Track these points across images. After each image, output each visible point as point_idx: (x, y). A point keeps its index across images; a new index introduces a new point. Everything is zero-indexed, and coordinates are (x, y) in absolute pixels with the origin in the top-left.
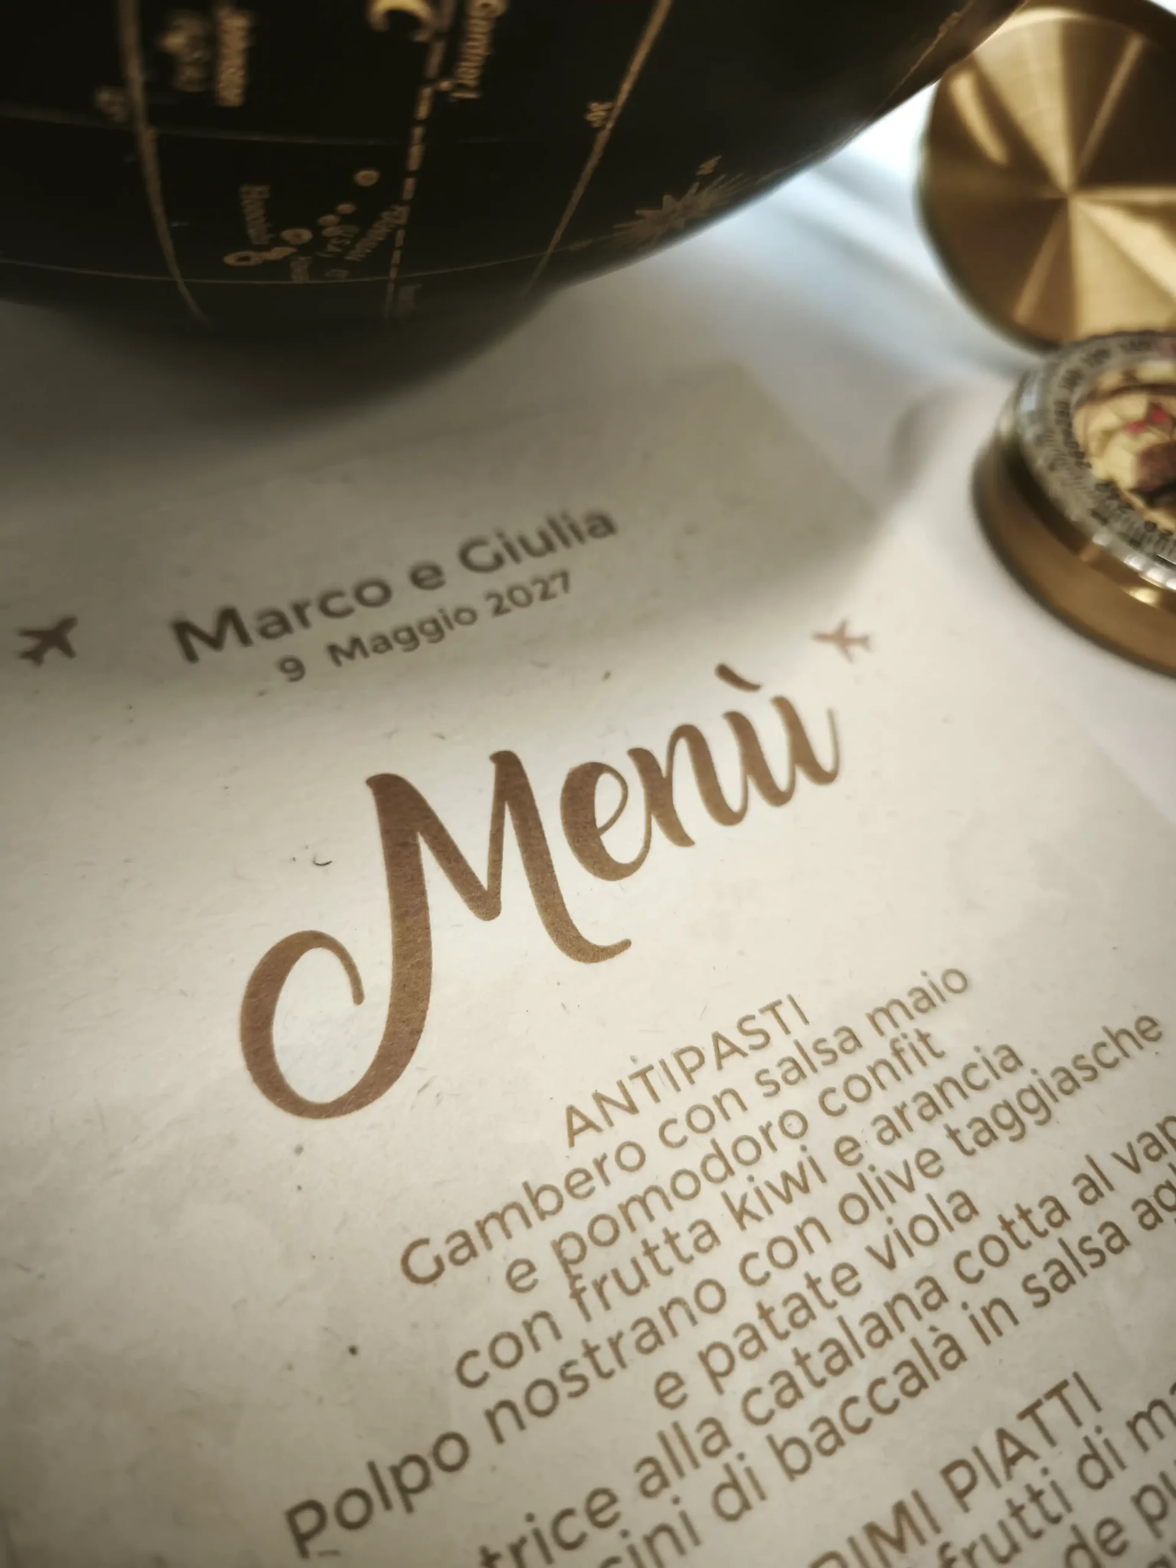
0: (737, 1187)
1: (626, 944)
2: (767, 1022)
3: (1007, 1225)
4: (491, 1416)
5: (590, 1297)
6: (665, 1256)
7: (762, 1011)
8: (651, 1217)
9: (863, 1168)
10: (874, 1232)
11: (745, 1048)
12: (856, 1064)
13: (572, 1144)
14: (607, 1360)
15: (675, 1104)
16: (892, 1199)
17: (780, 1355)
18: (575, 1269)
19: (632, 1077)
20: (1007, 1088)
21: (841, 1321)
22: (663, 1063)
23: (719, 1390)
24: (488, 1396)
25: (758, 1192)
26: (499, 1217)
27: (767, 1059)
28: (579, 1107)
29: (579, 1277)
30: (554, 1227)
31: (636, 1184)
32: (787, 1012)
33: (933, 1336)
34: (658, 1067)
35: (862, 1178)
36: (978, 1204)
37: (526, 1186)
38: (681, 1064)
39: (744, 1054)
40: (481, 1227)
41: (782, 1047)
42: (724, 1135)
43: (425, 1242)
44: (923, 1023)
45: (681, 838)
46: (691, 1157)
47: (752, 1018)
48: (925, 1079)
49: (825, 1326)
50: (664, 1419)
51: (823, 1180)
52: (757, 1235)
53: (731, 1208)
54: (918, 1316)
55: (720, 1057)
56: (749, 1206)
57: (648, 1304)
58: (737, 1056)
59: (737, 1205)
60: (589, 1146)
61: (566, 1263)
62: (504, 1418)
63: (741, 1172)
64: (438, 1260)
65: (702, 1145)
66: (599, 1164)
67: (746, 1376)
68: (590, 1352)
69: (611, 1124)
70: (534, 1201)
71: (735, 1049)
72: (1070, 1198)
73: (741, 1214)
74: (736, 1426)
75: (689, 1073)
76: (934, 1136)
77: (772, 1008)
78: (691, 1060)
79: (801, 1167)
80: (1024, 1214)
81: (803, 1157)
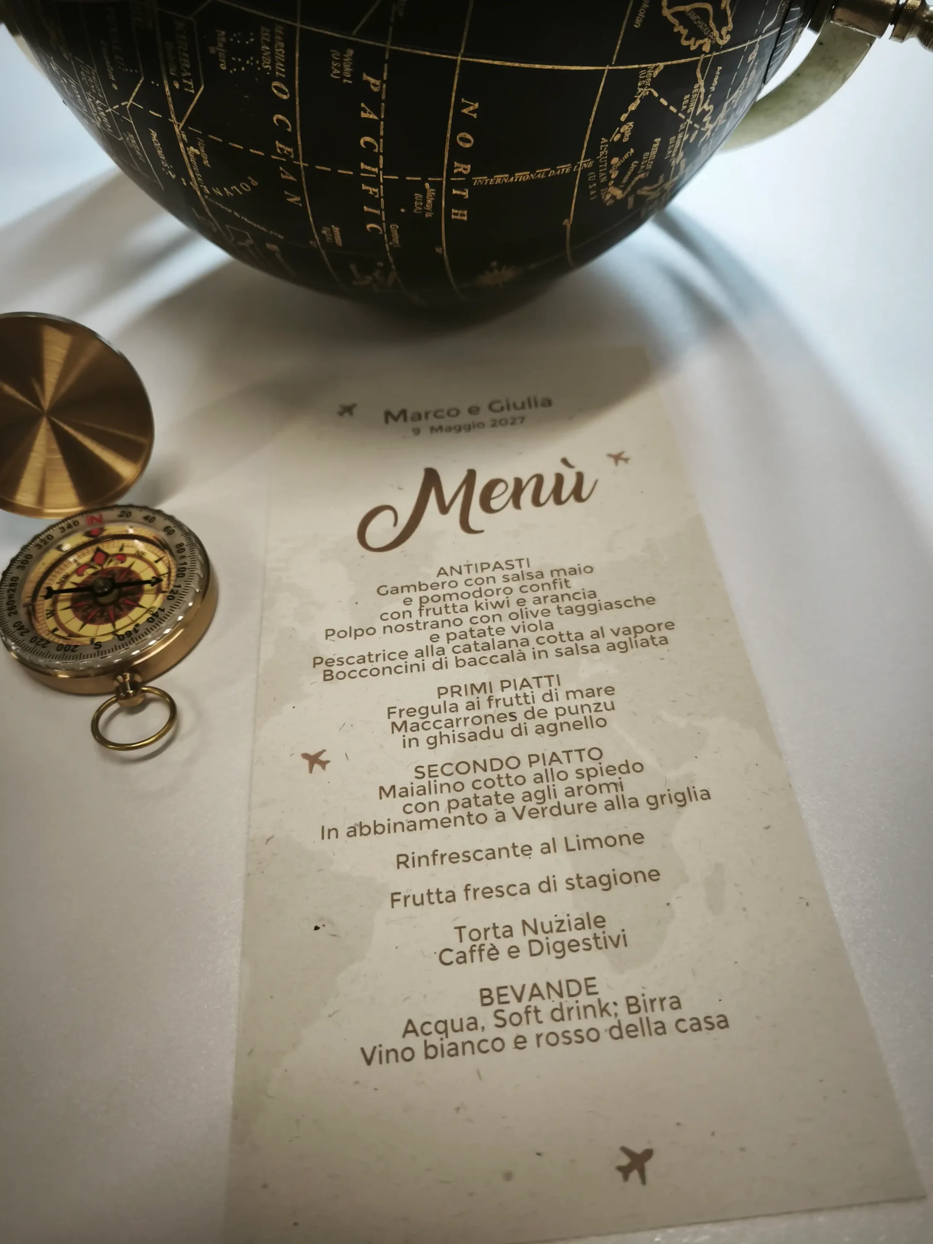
0: (479, 601)
1: (482, 531)
2: (516, 564)
3: (561, 635)
4: (384, 628)
5: (424, 612)
6: (450, 610)
7: (516, 560)
8: (451, 600)
9: (523, 608)
10: (516, 623)
11: (504, 568)
12: (539, 582)
13: (438, 576)
14: (421, 626)
15: (474, 575)
16: (527, 617)
17: (470, 641)
18: (423, 604)
19: (465, 566)
20: (586, 602)
21: (493, 639)
22: (476, 565)
23: (448, 643)
24: (386, 623)
25: (487, 603)
26: (408, 587)
27: (510, 573)
28: (445, 568)
29: (423, 606)
30: (422, 594)
31: (451, 591)
32: (524, 563)
33: (519, 652)
34: (474, 565)
35: (521, 609)
36: (554, 626)
37: (419, 582)
38: (482, 566)
39: (503, 569)
40: (402, 587)
41: (517, 570)
42: (484, 587)
43: (386, 586)
44: (568, 577)
45: (517, 505)
46: (471, 590)
47: (512, 561)
48: (559, 592)
49: (488, 639)
50: (430, 643)
51: (509, 606)
52: (480, 613)
53: (476, 604)
54: (517, 646)
55: (495, 568)
56: (482, 606)
57: (439, 618)
58: (500, 569)
59: (478, 605)
60: (443, 578)
61: (421, 602)
62: (388, 629)
63: (484, 597)
64: (387, 592)
65: (477, 588)
66: (443, 583)
67: (458, 642)
68: (417, 623)
69: (452, 575)
70: (420, 586)
71: (501, 567)
72: (587, 635)
73: (478, 607)
74: (448, 652)
75: (482, 569)
76: (553, 607)
77: (520, 560)
78: (485, 566)
79: (504, 601)
80: (568, 634)
81: (506, 599)
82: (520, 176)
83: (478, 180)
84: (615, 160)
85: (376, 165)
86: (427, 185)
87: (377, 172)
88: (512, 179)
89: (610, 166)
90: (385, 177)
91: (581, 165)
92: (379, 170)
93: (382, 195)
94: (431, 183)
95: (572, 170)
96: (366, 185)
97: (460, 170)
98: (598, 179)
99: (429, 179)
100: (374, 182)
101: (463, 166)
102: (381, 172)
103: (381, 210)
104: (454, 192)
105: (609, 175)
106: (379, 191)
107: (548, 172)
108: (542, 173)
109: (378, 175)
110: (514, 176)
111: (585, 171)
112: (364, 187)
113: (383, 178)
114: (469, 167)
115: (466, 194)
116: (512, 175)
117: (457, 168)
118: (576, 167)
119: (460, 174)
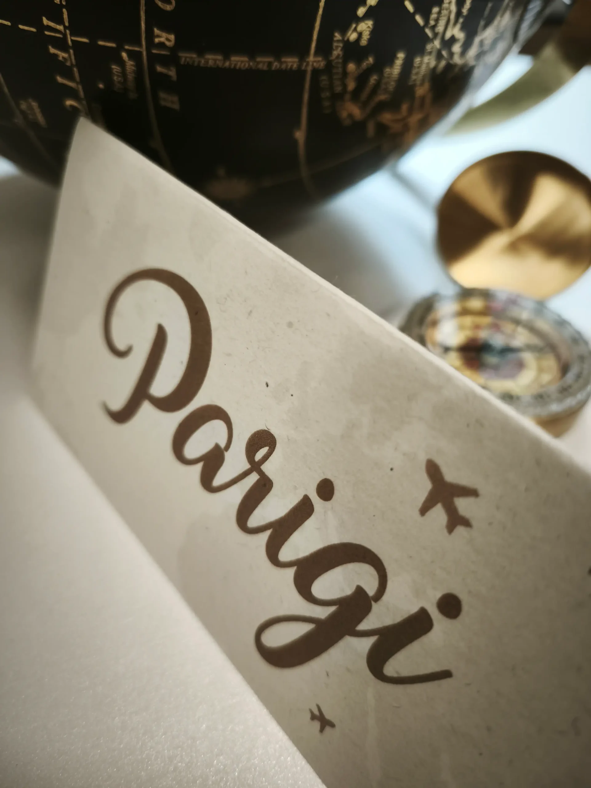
82: (238, 61)
83: (186, 57)
84: (351, 67)
85: (60, 21)
86: (124, 55)
87: (63, 30)
88: (227, 64)
89: (345, 74)
90: (73, 38)
91: (311, 63)
92: (65, 27)
93: (74, 61)
94: (129, 52)
95: (300, 66)
96: (54, 47)
97: (162, 40)
98: (331, 87)
99: (127, 47)
100: (61, 44)
101: (164, 35)
102: (68, 32)
103: (77, 83)
104: (159, 69)
105: (345, 86)
106: (70, 56)
107: (270, 64)
108: (264, 63)
109: (65, 35)
110: (230, 60)
111: (316, 72)
112: (52, 50)
113: (72, 40)
114: (172, 37)
115: (172, 73)
116: (227, 57)
117: (158, 36)
118: (305, 64)
119: (162, 45)
